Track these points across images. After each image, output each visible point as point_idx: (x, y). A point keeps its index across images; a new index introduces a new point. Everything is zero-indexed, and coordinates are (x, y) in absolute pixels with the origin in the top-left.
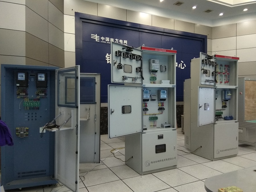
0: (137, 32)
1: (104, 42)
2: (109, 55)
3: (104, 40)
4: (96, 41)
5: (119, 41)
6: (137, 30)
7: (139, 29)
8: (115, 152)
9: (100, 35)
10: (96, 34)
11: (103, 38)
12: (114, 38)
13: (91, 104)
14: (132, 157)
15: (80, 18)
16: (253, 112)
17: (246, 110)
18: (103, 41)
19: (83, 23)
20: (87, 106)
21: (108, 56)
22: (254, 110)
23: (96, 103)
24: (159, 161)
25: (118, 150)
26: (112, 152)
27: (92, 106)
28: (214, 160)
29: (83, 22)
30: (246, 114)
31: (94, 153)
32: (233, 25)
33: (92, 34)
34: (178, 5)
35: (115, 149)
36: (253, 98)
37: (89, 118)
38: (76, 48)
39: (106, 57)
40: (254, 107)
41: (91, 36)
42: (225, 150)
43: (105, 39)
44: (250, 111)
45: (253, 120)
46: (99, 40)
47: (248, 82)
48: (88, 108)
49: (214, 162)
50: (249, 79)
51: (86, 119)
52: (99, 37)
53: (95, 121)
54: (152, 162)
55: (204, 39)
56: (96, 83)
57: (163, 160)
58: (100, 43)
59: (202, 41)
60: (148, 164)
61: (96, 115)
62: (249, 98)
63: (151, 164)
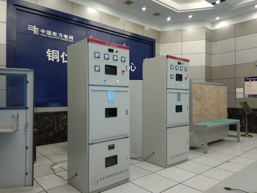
0: (85, 28)
1: (45, 35)
2: (51, 51)
3: (45, 34)
4: (35, 33)
5: (63, 36)
6: (85, 25)
7: (87, 25)
8: (55, 167)
9: (40, 27)
10: (35, 26)
11: (43, 31)
12: (58, 32)
13: (20, 109)
14: (77, 174)
15: (14, 5)
16: (200, 115)
17: (194, 112)
18: (43, 34)
19: (18, 11)
20: (14, 112)
21: (49, 52)
22: (201, 113)
23: (27, 108)
24: (109, 176)
25: (60, 165)
26: (52, 167)
27: (22, 112)
28: (167, 167)
29: (17, 9)
30: (194, 117)
31: (25, 174)
32: (178, 30)
33: (29, 25)
34: (128, 4)
35: (56, 164)
36: (200, 101)
37: (18, 128)
38: (7, 40)
39: (47, 53)
40: (200, 110)
41: (28, 27)
42: (178, 155)
43: (46, 31)
44: (197, 113)
45: (199, 122)
46: (38, 32)
47: (196, 85)
48: (16, 115)
49: (167, 169)
50: (197, 83)
51: (12, 130)
52: (38, 29)
53: (26, 131)
54: (101, 179)
55: (152, 43)
56: (27, 82)
57: (114, 175)
58: (39, 36)
59: (150, 44)
60: (96, 182)
61: (27, 124)
62: (196, 101)
63: (99, 182)
